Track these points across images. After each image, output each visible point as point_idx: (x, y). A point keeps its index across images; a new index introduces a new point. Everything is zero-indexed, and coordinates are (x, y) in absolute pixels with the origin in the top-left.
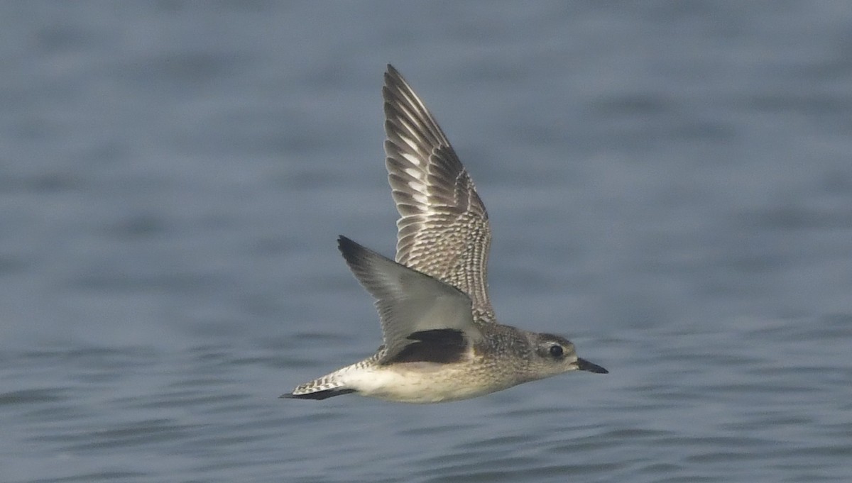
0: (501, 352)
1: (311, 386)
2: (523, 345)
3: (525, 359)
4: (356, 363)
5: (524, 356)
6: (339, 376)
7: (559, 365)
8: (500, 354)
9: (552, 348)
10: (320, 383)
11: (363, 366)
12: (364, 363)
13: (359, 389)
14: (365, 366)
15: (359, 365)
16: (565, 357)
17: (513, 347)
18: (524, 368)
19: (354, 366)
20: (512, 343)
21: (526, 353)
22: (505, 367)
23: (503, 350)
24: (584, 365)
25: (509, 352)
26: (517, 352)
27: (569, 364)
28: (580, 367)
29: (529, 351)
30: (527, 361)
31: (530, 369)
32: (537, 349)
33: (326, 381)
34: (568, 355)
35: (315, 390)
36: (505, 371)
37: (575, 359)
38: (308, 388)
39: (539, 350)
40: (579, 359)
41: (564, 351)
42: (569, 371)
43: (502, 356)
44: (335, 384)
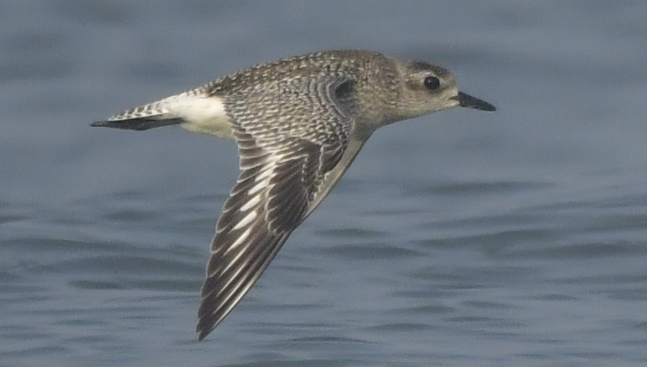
0: (364, 83)
1: (130, 113)
2: (392, 75)
3: (394, 91)
4: (188, 91)
5: (393, 87)
6: (166, 103)
7: (435, 100)
8: (362, 85)
9: (427, 79)
10: (141, 110)
11: (195, 93)
12: (196, 90)
13: (188, 119)
14: (198, 92)
15: (191, 92)
16: (444, 89)
17: (377, 75)
18: (393, 102)
19: (185, 94)
20: (377, 71)
21: (394, 84)
22: (369, 102)
23: (366, 79)
24: (465, 100)
25: (373, 82)
26: (383, 82)
27: (447, 100)
28: (461, 102)
29: (398, 82)
30: (396, 94)
31: (399, 104)
32: (407, 80)
33: (149, 108)
34: (447, 87)
35: (133, 116)
36: (368, 106)
37: (455, 92)
38: (126, 114)
39: (409, 82)
40: (460, 93)
41: (441, 83)
42: (447, 108)
43: (365, 87)
44: (160, 111)
